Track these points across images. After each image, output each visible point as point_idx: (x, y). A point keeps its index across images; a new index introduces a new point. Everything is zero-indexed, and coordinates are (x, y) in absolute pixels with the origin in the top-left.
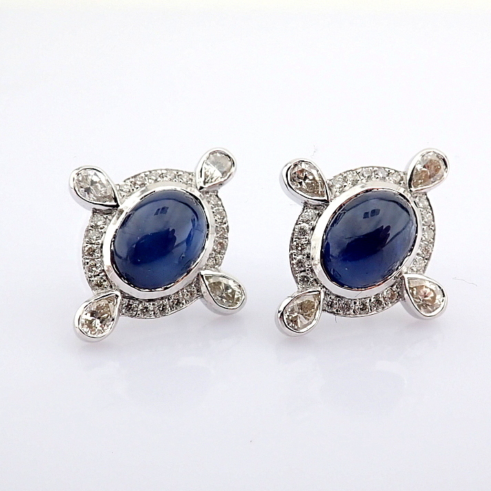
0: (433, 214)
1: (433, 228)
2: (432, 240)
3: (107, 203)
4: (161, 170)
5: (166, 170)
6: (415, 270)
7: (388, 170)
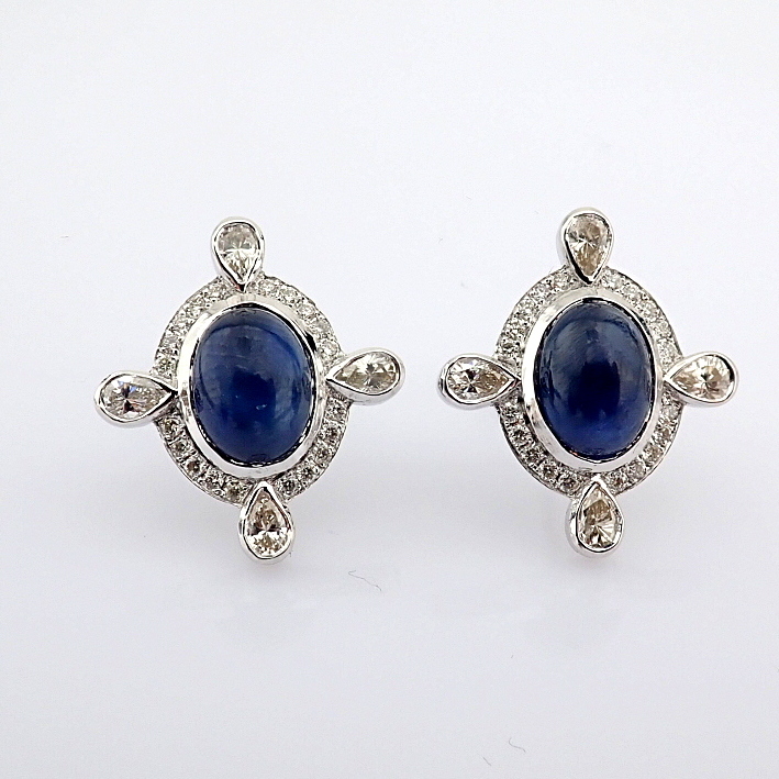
0: (634, 283)
1: (647, 297)
2: (658, 311)
3: (162, 401)
4: (182, 307)
5: (187, 302)
6: (670, 361)
7: (544, 282)
